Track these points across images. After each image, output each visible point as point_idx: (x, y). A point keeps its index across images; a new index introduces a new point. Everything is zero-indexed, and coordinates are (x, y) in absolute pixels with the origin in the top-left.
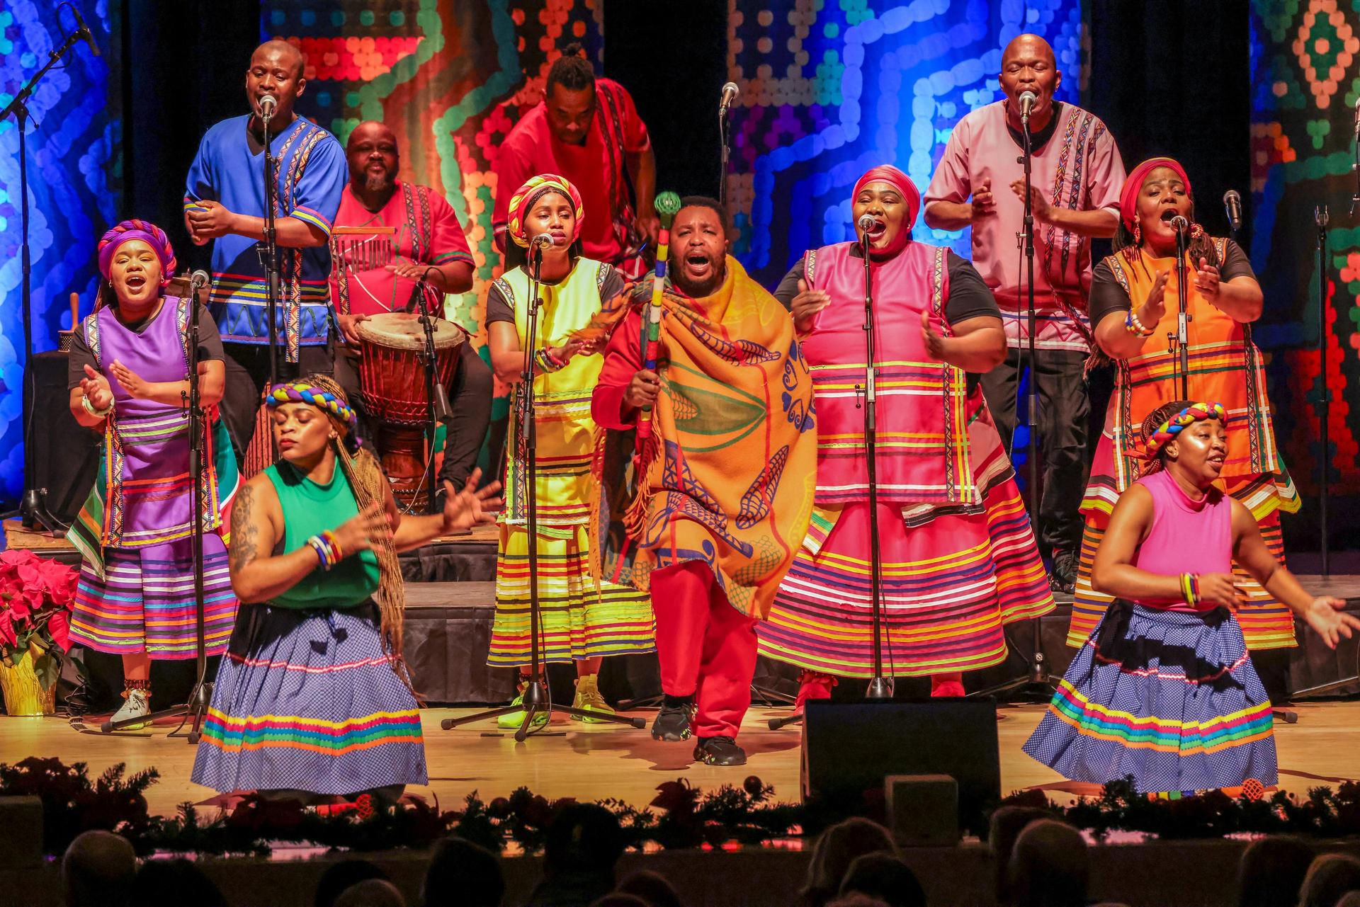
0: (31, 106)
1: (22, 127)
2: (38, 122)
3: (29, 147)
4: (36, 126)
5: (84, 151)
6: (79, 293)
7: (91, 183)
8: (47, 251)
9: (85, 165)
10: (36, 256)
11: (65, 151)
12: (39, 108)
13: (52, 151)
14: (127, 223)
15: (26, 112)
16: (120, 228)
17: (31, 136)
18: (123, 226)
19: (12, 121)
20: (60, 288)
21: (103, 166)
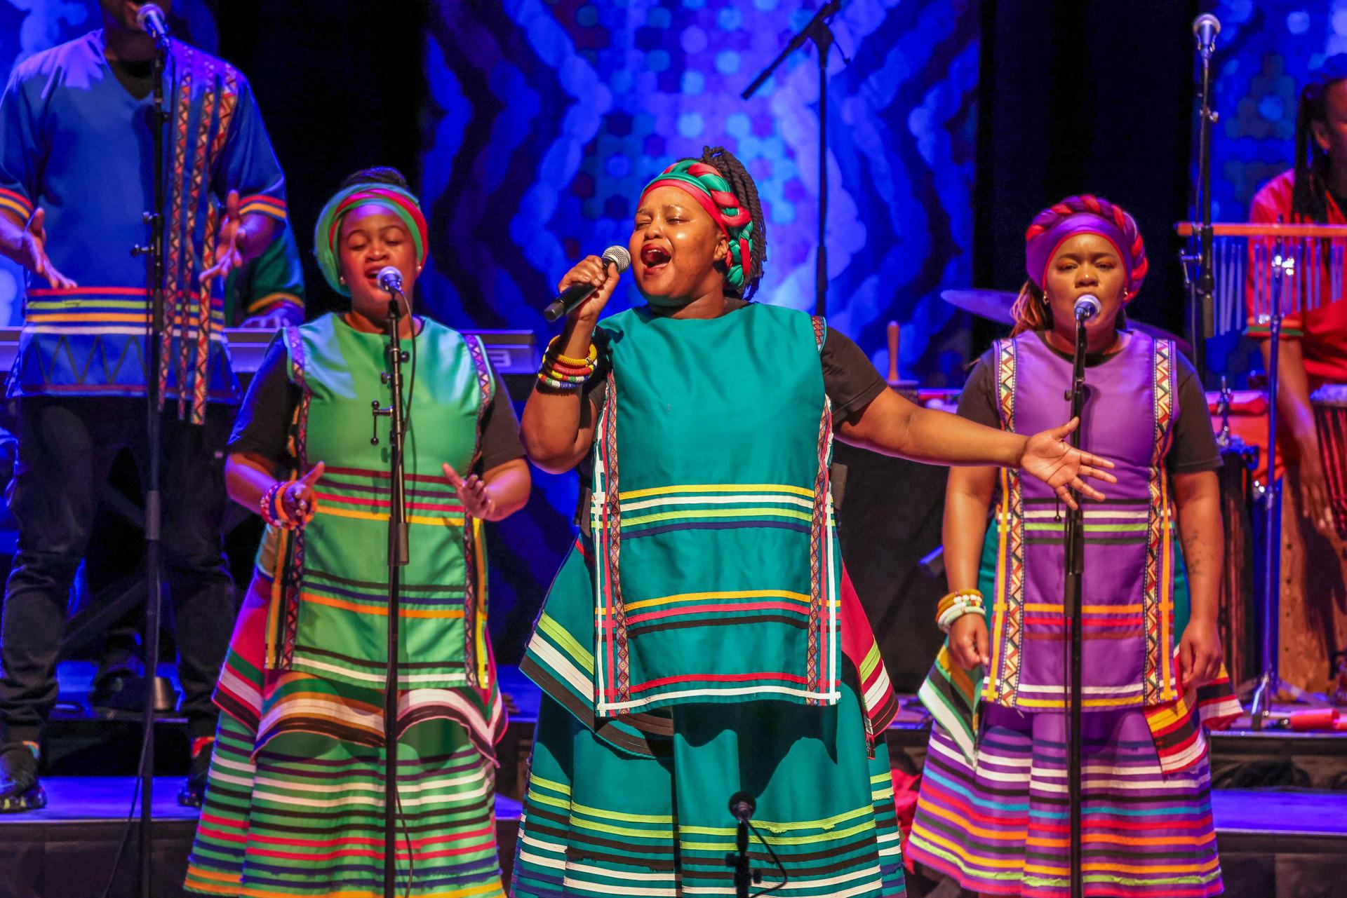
0: (839, 28)
1: (823, 62)
2: (850, 54)
3: (832, 94)
4: (846, 61)
5: (919, 102)
6: (901, 323)
7: (926, 148)
8: (856, 258)
9: (918, 122)
10: (837, 265)
11: (888, 99)
12: (852, 33)
13: (868, 100)
14: (1074, 200)
15: (832, 38)
16: (1063, 208)
17: (837, 77)
18: (1069, 206)
19: (808, 52)
20: (872, 314)
21: (943, 124)
